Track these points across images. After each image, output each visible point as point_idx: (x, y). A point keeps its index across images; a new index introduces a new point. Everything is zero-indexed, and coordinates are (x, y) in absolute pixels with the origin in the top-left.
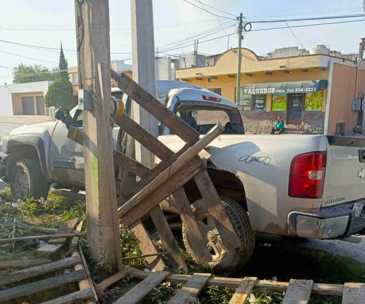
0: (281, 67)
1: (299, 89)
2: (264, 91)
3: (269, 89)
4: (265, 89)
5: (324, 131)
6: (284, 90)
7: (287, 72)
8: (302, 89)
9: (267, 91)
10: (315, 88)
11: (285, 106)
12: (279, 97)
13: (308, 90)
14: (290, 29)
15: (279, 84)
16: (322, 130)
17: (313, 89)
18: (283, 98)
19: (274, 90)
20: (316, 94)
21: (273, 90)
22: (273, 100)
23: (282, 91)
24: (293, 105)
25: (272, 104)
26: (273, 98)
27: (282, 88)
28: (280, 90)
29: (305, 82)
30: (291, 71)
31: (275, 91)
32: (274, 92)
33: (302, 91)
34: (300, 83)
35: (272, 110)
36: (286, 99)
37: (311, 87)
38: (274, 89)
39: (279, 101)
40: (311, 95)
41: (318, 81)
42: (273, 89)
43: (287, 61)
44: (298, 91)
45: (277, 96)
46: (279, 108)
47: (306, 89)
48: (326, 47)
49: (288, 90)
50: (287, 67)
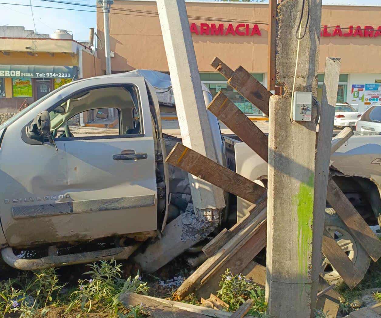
0: (27, 48)
1: (51, 74)
2: (5, 73)
3: (12, 72)
4: (6, 72)
5: (80, 119)
6: (32, 74)
7: (32, 54)
8: (55, 74)
9: (10, 74)
10: (69, 74)
11: (31, 91)
12: (22, 81)
13: (62, 75)
14: (31, 8)
15: (26, 67)
16: (78, 118)
17: (68, 75)
18: (27, 82)
19: (19, 74)
20: (66, 81)
21: (17, 74)
22: (13, 84)
23: (30, 75)
24: (40, 91)
25: (13, 88)
26: (14, 82)
27: (29, 71)
28: (27, 74)
29: (56, 67)
30: (37, 54)
31: (21, 75)
32: (19, 75)
33: (55, 76)
34: (52, 67)
35: (14, 96)
36: (31, 84)
37: (64, 73)
38: (19, 72)
39: (22, 85)
40: (61, 81)
41: (71, 67)
42: (17, 72)
43: (33, 42)
44: (49, 77)
45: (18, 80)
46: (22, 94)
47: (59, 75)
48: (68, 33)
49: (38, 74)
50: (33, 49)
